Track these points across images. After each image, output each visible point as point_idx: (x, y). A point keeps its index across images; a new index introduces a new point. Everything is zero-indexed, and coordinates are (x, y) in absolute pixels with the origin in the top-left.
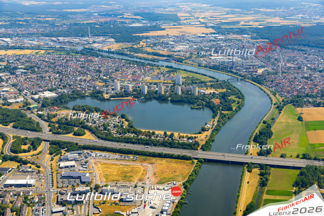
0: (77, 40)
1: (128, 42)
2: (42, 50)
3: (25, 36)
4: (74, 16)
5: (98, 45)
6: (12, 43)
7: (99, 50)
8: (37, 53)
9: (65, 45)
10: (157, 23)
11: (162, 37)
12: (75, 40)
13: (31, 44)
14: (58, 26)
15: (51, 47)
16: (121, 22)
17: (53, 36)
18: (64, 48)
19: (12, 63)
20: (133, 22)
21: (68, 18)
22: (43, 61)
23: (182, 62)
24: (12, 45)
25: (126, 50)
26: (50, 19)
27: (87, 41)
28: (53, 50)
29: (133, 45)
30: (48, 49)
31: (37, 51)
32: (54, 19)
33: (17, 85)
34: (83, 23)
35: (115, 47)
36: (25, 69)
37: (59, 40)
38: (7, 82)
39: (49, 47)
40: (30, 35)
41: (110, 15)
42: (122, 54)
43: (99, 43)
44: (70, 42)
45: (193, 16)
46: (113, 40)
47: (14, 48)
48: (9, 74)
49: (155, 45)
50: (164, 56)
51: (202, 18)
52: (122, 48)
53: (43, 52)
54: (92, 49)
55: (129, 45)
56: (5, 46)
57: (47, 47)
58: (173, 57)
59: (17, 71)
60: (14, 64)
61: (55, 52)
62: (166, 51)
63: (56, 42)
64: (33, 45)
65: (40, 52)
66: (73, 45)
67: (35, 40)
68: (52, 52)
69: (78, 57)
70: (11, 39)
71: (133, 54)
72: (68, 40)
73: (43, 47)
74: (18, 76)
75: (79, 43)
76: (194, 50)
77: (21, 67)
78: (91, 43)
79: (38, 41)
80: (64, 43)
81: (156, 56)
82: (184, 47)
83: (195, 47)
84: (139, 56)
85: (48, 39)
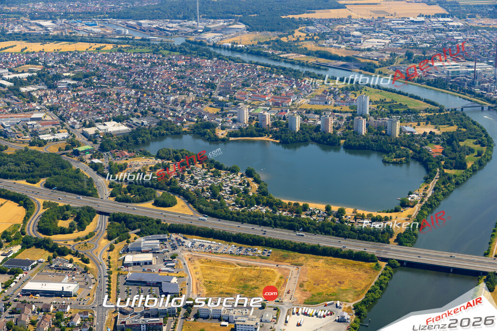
0: (174, 25)
1: (271, 31)
2: (109, 43)
3: (80, 18)
5: (213, 35)
6: (55, 29)
7: (214, 46)
8: (98, 49)
9: (152, 35)
11: (339, 21)
12: (169, 25)
13: (89, 32)
15: (126, 39)
17: (130, 18)
18: (149, 40)
19: (53, 67)
22: (110, 64)
23: (373, 71)
24: (55, 33)
25: (266, 46)
27: (193, 28)
28: (128, 43)
29: (280, 36)
30: (120, 41)
31: (98, 45)
33: (57, 109)
35: (246, 39)
36: (74, 79)
37: (140, 24)
38: (40, 103)
39: (122, 39)
40: (88, 15)
42: (258, 54)
43: (215, 31)
44: (161, 29)
47: (57, 39)
48: (45, 87)
49: (323, 36)
52: (259, 43)
53: (110, 47)
54: (201, 43)
55: (273, 36)
56: (42, 35)
57: (118, 39)
58: (357, 61)
59: (61, 82)
60: (56, 70)
61: (132, 49)
62: (344, 49)
63: (135, 28)
64: (92, 33)
65: (105, 46)
66: (167, 35)
67: (96, 25)
68: (126, 48)
69: (174, 57)
70: (53, 22)
71: (279, 54)
72: (157, 26)
73: (110, 38)
74: (62, 91)
75: (178, 31)
76: (399, 48)
77: (67, 74)
78: (199, 31)
79: (103, 27)
80: (150, 31)
81: (324, 59)
82: (381, 42)
83: (402, 41)
84: (290, 58)
85: (120, 23)
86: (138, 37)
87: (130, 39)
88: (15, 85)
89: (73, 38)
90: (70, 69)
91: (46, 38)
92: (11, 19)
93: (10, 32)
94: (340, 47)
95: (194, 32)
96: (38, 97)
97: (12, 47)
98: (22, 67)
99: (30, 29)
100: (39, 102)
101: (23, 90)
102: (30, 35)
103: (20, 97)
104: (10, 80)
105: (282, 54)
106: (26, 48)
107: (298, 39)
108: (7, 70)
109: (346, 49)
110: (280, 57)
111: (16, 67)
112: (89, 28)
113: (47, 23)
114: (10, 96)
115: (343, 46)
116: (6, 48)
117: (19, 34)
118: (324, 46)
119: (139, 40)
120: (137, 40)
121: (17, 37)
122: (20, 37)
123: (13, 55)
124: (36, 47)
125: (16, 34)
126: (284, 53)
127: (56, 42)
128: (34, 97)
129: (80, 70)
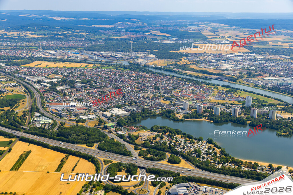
0: (119, 55)
1: (170, 59)
2: (90, 63)
3: (68, 50)
4: (105, 32)
5: (141, 60)
6: (58, 55)
7: (145, 66)
8: (86, 66)
9: (110, 60)
10: (187, 41)
11: (201, 54)
12: (116, 54)
13: (77, 57)
14: (94, 41)
15: (97, 61)
16: (153, 39)
17: (95, 50)
19: (68, 76)
20: (164, 39)
21: (100, 34)
22: (97, 75)
23: (236, 82)
24: (59, 57)
25: (172, 67)
26: (84, 34)
27: (129, 56)
28: (100, 64)
29: (176, 62)
30: (95, 62)
31: (85, 65)
32: (87, 33)
33: (82, 101)
34: (117, 39)
35: (161, 63)
36: (82, 83)
37: (102, 54)
40: (71, 48)
41: (138, 32)
42: (170, 71)
43: (141, 58)
44: (113, 57)
45: (218, 35)
46: (154, 56)
48: (69, 87)
49: (198, 62)
50: (214, 74)
51: (228, 37)
52: (168, 65)
53: (91, 65)
54: (138, 64)
55: (173, 61)
56: (53, 58)
57: (93, 61)
58: (224, 76)
59: (76, 85)
60: (70, 78)
61: (103, 67)
62: (213, 69)
63: (99, 56)
64: (79, 58)
65: (89, 65)
66: (118, 60)
67: (78, 54)
68: (100, 66)
69: (128, 72)
70: (56, 52)
71: (181, 71)
72: (111, 55)
73: (89, 61)
74: (79, 90)
75: (122, 58)
76: (240, 69)
77: (78, 80)
78: (133, 58)
79: (82, 55)
80: (108, 57)
81: (206, 74)
82: (229, 66)
83: (240, 66)
84: (188, 73)
85: (90, 53)
86: (104, 61)
87: (99, 61)
88: (52, 86)
89: (71, 60)
90: (77, 77)
91: (55, 60)
92: (33, 50)
93: (36, 56)
94: (210, 68)
95: (131, 58)
96: (68, 93)
97: (40, 64)
98: (50, 75)
99: (46, 55)
100: (70, 96)
101: (58, 88)
102: (46, 58)
103: (58, 93)
104: (49, 83)
105: (183, 71)
106: (48, 65)
107: (187, 64)
108: (44, 77)
109: (214, 69)
110: (183, 73)
111: (47, 76)
112: (76, 55)
113: (53, 52)
114: (52, 92)
115: (212, 68)
116: (37, 65)
117: (41, 58)
118: (201, 67)
119: (104, 62)
120: (103, 62)
121: (41, 59)
122: (42, 59)
123: (43, 69)
124: (52, 65)
125: (39, 57)
126: (184, 71)
127: (62, 62)
128: (66, 93)
129: (83, 78)
